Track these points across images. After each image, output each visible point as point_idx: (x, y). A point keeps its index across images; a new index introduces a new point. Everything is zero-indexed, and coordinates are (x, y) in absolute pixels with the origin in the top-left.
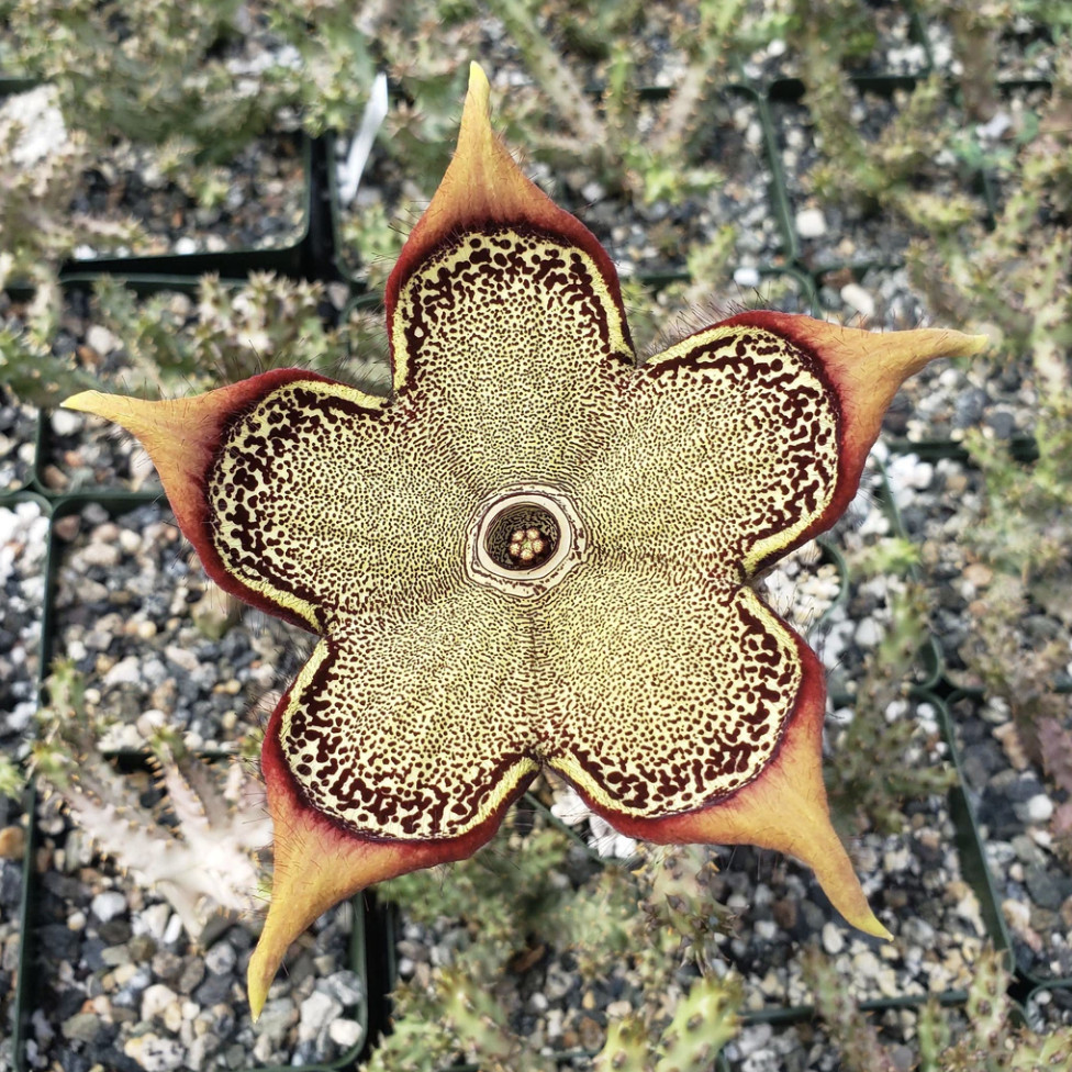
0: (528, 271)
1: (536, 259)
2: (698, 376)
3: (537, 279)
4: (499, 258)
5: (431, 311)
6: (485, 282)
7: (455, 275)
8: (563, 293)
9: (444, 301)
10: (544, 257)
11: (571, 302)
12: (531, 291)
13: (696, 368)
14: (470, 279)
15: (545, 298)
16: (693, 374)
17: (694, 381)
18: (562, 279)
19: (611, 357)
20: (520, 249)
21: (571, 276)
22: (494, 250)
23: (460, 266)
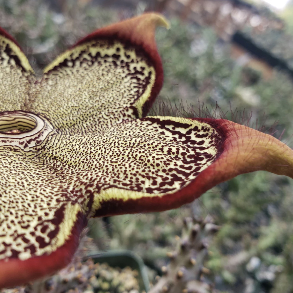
0: (128, 70)
1: (135, 68)
2: (160, 130)
3: (129, 74)
4: (122, 62)
5: (81, 63)
6: (110, 65)
7: (102, 58)
8: (134, 83)
9: (90, 63)
10: (139, 69)
11: (135, 87)
12: (123, 75)
13: (162, 127)
14: (105, 61)
15: (126, 80)
16: (158, 128)
17: (157, 130)
18: (139, 79)
19: (131, 107)
20: (132, 61)
21: (143, 81)
22: (123, 58)
23: (107, 56)
